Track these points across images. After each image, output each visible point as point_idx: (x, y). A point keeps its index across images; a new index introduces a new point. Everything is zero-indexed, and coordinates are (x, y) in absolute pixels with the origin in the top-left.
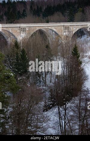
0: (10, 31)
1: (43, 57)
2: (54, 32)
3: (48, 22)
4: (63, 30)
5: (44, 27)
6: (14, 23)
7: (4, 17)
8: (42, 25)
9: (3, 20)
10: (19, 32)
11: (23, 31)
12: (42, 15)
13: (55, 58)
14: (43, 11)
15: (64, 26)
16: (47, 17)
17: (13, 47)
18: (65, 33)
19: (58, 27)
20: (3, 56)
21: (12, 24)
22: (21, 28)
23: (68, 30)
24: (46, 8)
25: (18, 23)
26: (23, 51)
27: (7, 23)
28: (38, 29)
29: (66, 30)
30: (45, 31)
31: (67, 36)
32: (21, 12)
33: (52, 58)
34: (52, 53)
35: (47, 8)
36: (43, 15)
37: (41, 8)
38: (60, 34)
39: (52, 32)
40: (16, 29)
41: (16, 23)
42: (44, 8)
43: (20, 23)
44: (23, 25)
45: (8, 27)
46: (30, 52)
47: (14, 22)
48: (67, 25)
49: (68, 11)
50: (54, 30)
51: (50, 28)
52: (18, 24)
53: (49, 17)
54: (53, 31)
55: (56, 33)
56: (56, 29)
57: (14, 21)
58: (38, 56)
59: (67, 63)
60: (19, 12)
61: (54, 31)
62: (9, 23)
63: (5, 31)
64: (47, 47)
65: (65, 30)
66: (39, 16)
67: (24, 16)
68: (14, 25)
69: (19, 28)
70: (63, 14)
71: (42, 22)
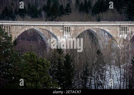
0: (51, 31)
1: (93, 65)
2: (106, 34)
3: (99, 20)
4: (119, 31)
5: (94, 27)
6: (55, 21)
7: (43, 13)
8: (91, 24)
9: (41, 16)
10: (61, 32)
11: (67, 30)
12: (90, 11)
13: (108, 68)
14: (93, 5)
15: (120, 26)
16: (98, 14)
17: (55, 52)
18: (121, 36)
19: (113, 27)
20: (49, 64)
21: (54, 22)
22: (64, 27)
23: (125, 32)
24: (96, 3)
25: (61, 20)
26: (67, 57)
27: (46, 21)
28: (86, 28)
29: (123, 32)
30: (95, 31)
31: (124, 39)
32: (65, 6)
33: (104, 67)
34: (105, 61)
35: (98, 3)
36: (93, 11)
37: (90, 3)
38: (114, 36)
39: (105, 33)
40: (59, 28)
41: (58, 21)
42: (94, 3)
43: (63, 21)
44: (67, 24)
45: (48, 26)
46: (75, 59)
47: (56, 19)
48: (125, 25)
49: (125, 7)
50: (107, 30)
51: (101, 28)
52: (60, 22)
53: (100, 14)
54: (105, 31)
55: (109, 34)
56: (109, 29)
57: (56, 17)
58: (87, 64)
59: (125, 74)
60: (62, 6)
61: (107, 32)
62: (50, 21)
63: (44, 30)
64: (99, 52)
65: (121, 32)
66: (87, 12)
67: (68, 12)
68: (56, 23)
69: (62, 27)
70: (118, 10)
71: (91, 20)
